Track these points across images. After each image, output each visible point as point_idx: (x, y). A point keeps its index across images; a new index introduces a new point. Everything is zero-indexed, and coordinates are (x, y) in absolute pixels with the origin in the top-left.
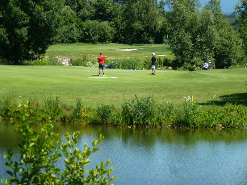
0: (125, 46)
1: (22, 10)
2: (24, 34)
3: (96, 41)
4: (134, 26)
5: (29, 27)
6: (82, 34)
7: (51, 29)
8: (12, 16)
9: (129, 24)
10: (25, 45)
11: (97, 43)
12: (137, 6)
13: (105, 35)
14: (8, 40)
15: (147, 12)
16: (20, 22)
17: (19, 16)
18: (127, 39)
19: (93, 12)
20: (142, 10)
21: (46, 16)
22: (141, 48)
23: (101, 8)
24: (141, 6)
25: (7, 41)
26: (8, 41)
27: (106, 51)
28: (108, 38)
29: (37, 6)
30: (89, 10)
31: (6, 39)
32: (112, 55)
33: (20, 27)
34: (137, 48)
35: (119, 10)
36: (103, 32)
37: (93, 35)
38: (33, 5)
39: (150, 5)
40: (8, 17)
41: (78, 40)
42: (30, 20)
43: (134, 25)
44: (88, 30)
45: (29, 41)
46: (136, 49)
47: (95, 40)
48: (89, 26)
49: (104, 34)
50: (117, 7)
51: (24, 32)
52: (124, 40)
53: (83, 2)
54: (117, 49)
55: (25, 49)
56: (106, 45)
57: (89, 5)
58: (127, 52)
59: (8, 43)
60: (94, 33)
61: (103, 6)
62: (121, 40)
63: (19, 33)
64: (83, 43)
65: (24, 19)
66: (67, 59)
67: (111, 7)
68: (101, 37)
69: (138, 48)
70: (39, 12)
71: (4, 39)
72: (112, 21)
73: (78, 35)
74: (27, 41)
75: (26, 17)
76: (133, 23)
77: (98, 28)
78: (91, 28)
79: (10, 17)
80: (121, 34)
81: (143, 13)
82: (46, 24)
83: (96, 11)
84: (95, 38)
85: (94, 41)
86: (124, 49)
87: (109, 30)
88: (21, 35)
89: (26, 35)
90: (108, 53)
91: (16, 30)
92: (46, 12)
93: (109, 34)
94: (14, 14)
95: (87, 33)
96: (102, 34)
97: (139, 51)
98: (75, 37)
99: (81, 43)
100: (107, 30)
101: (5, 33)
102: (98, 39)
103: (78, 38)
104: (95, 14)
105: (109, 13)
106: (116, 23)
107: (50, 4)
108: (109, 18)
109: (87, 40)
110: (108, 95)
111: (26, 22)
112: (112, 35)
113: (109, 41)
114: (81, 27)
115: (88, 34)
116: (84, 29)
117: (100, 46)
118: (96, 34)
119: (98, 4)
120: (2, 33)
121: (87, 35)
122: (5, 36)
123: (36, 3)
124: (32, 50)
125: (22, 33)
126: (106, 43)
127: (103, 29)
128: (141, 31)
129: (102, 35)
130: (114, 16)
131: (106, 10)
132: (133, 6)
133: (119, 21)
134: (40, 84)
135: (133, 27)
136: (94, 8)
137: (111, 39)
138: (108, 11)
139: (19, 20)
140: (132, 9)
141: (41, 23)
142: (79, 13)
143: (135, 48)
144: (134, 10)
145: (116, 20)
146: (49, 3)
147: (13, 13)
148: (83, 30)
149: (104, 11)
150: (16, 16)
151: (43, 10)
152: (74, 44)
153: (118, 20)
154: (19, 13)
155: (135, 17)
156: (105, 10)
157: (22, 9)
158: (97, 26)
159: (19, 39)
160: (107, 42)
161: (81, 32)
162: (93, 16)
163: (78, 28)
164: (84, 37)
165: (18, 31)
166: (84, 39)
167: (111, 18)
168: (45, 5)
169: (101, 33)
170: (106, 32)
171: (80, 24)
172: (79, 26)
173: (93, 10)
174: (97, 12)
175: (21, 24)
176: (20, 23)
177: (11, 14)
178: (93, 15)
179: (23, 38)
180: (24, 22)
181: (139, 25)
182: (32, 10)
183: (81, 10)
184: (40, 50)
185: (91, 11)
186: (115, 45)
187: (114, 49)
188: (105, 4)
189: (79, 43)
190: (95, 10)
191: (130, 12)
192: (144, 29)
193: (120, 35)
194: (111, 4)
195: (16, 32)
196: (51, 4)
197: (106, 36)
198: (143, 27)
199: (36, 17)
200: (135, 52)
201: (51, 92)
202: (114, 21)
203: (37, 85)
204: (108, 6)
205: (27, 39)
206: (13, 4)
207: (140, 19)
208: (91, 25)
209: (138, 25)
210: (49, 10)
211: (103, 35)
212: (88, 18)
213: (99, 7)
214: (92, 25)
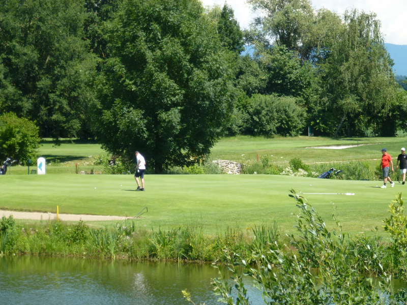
0: (328, 141)
1: (171, 78)
2: (175, 120)
3: (273, 133)
4: (344, 104)
5: (182, 108)
6: (248, 120)
7: (220, 111)
8: (154, 88)
9: (334, 101)
10: (175, 140)
11: (275, 135)
12: (349, 67)
13: (289, 121)
14: (146, 130)
15: (368, 79)
16: (167, 99)
17: (166, 88)
18: (330, 129)
19: (263, 80)
20: (359, 75)
21: (212, 89)
22: (361, 145)
23: (279, 72)
24: (357, 68)
25: (144, 132)
26: (147, 133)
27: (299, 150)
28: (295, 127)
29: (197, 71)
30: (256, 76)
31: (142, 129)
32: (310, 157)
33: (167, 109)
34: (352, 144)
35: (312, 76)
36: (286, 115)
37: (267, 121)
38: (189, 69)
39: (373, 66)
40: (146, 89)
41: (240, 130)
42: (185, 96)
43: (343, 102)
44: (257, 113)
45: (183, 132)
46: (351, 146)
47: (271, 130)
48: (260, 106)
49: (287, 119)
50: (309, 71)
51: (174, 116)
52: (324, 129)
53: (245, 61)
54: (315, 146)
55: (175, 146)
56: (292, 140)
57: (257, 68)
58: (337, 152)
59: (145, 136)
60: (269, 117)
61: (281, 69)
62: (319, 129)
63: (166, 118)
64: (250, 136)
65: (175, 93)
66: (235, 165)
67: (296, 69)
68: (281, 125)
69: (355, 144)
70: (201, 81)
71: (139, 130)
72: (299, 95)
73: (240, 122)
74: (179, 132)
75: (178, 90)
76: (342, 99)
77: (276, 108)
78: (263, 108)
79: (150, 89)
80: (319, 119)
81: (360, 80)
82: (211, 101)
83: (269, 78)
84: (272, 126)
85: (268, 133)
86: (328, 146)
87: (296, 113)
88: (170, 121)
89: (178, 122)
90: (304, 154)
91: (159, 113)
92: (212, 82)
93: (296, 118)
94: (157, 85)
95: (255, 118)
96: (283, 119)
97: (359, 150)
98: (234, 126)
99: (246, 137)
100: (293, 113)
101: (141, 119)
102: (277, 128)
103: (240, 127)
104: (268, 83)
105: (294, 81)
106: (306, 99)
107: (218, 68)
108: (293, 90)
109: (256, 130)
110: (353, 222)
111: (177, 99)
112: (301, 120)
113: (297, 132)
114: (245, 107)
115: (258, 120)
116: (251, 110)
117: (281, 142)
118: (274, 120)
119: (272, 66)
120: (137, 119)
121: (256, 121)
122: (142, 124)
123: (196, 66)
124: (187, 148)
125: (171, 119)
126: (291, 135)
127: (285, 111)
128: (356, 114)
129: (284, 122)
130: (301, 87)
131: (289, 75)
132: (342, 68)
133: (312, 95)
134: (223, 205)
135: (341, 106)
136: (265, 72)
137: (300, 129)
138: (291, 78)
139: (166, 95)
140: (341, 73)
141: (203, 100)
142: (239, 83)
143: (349, 145)
144: (343, 74)
145: (306, 94)
146: (218, 65)
147: (154, 83)
148: (248, 113)
149: (284, 77)
150: (159, 87)
151: (207, 78)
152: (232, 138)
153: (310, 93)
154: (166, 83)
155: (346, 87)
156: (286, 75)
157: (171, 75)
158: (274, 105)
159: (166, 129)
160: (293, 133)
161: (247, 116)
162: (263, 88)
163: (240, 109)
164: (252, 125)
165: (163, 116)
166: (251, 128)
167: (297, 90)
168: (210, 70)
169: (281, 117)
170: (292, 115)
171: (244, 101)
172: (242, 105)
173: (265, 76)
174: (271, 79)
175: (169, 102)
176: (167, 101)
177: (153, 85)
178: (264, 85)
179: (173, 127)
180: (174, 99)
181: (353, 103)
182: (187, 78)
183: (241, 76)
184: (201, 147)
185: (261, 79)
186: (307, 140)
187: (310, 147)
188: (286, 65)
189: (242, 136)
190: (268, 76)
191: (335, 78)
192: (363, 110)
193: (318, 121)
194: (296, 64)
195: (160, 117)
196: (221, 67)
197: (292, 123)
198: (360, 106)
199: (196, 90)
200: (352, 151)
201: (252, 218)
202: (303, 95)
203: (218, 206)
204: (292, 68)
205: (180, 129)
206: (155, 67)
207: (354, 90)
208: (264, 104)
209: (350, 102)
210: (217, 78)
211: (286, 121)
212: (254, 90)
213: (274, 70)
214: (265, 102)
